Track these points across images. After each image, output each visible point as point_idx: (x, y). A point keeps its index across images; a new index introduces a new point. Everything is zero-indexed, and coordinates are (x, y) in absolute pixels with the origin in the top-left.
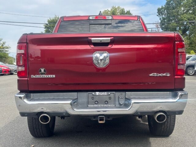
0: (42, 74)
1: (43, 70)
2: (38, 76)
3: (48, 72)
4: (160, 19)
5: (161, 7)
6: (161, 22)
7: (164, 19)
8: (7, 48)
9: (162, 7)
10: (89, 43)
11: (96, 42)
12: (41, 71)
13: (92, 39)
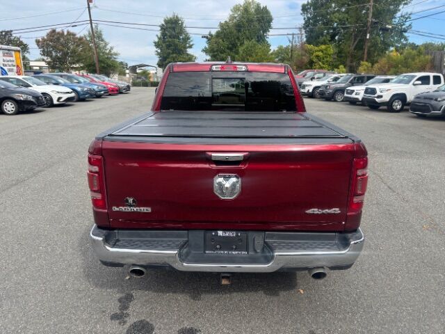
0: (130, 206)
1: (131, 200)
2: (123, 209)
3: (139, 203)
4: (305, 19)
5: (306, 3)
6: (306, 22)
7: (309, 19)
8: (116, 54)
9: (308, 2)
10: (209, 160)
11: (219, 159)
12: (127, 201)
13: (214, 154)
